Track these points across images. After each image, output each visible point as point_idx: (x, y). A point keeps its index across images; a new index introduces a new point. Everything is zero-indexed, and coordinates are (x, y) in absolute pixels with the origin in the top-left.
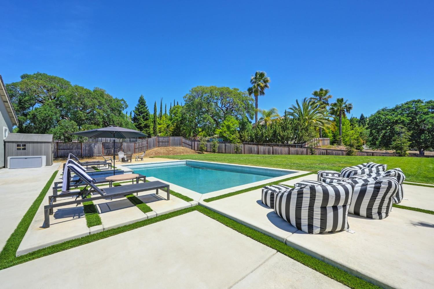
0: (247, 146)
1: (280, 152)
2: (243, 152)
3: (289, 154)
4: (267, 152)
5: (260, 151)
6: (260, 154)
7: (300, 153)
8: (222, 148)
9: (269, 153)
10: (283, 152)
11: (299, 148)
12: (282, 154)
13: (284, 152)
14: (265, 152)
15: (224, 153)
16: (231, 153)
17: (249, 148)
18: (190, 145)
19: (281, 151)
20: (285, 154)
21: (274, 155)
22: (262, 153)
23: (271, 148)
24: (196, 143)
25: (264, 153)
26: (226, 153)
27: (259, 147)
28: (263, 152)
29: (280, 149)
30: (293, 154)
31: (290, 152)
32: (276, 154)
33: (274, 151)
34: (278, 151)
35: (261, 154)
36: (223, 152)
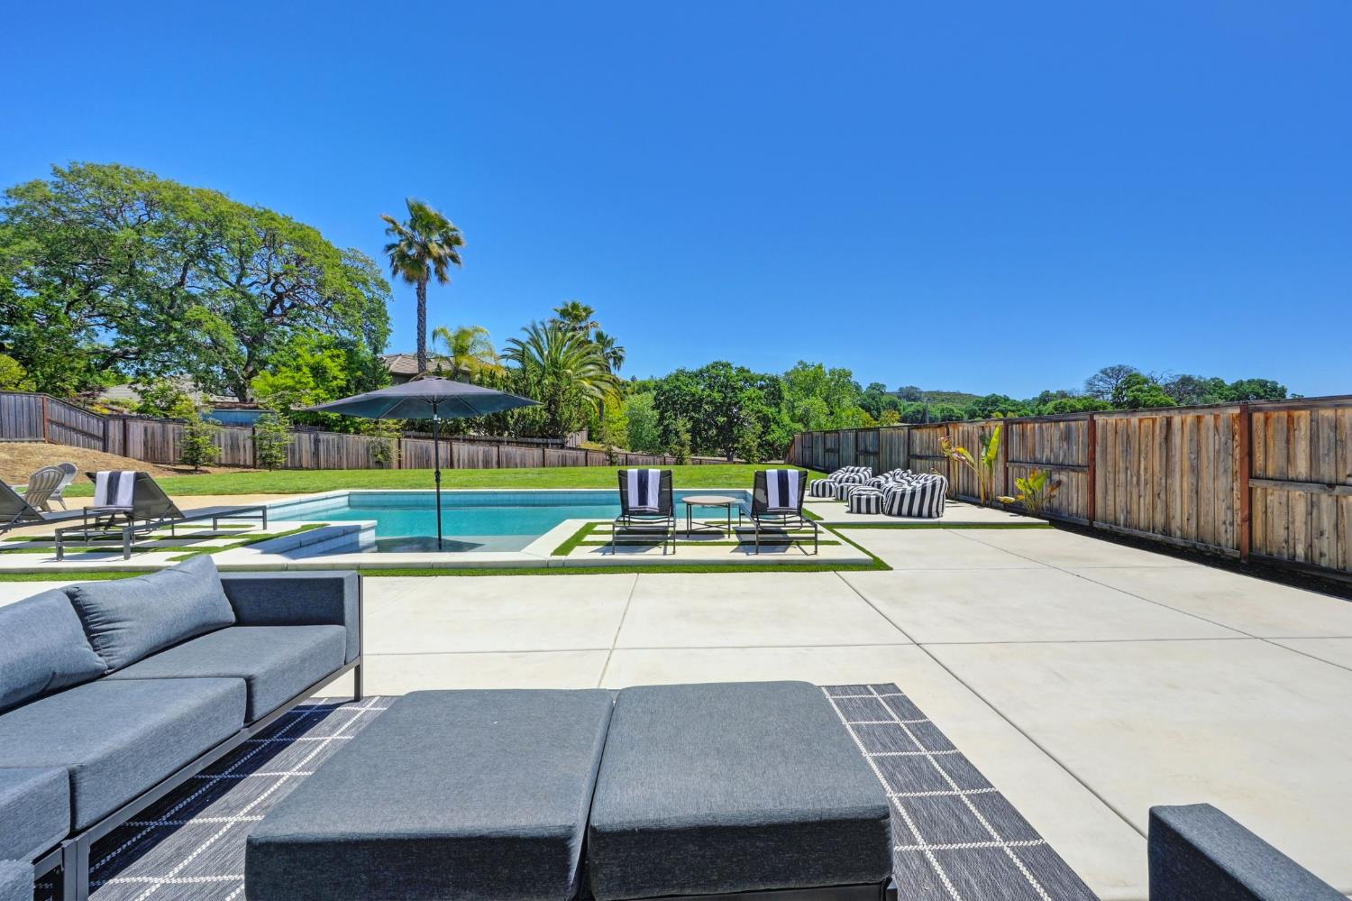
0: (409, 443)
1: (518, 461)
2: (395, 462)
3: (544, 466)
4: (480, 463)
5: (459, 460)
6: (459, 467)
7: (569, 461)
8: (300, 451)
9: (487, 465)
10: (529, 460)
11: (557, 448)
12: (524, 465)
13: (532, 462)
14: (473, 461)
15: (307, 469)
16: (345, 466)
17: (419, 450)
18: (98, 438)
19: (523, 456)
20: (534, 467)
21: (501, 470)
22: (466, 466)
23: (495, 450)
24: (170, 426)
25: (472, 464)
26: (319, 468)
27: (456, 446)
28: (469, 461)
29: (518, 452)
30: (554, 466)
31: (547, 462)
32: (508, 467)
33: (503, 459)
34: (515, 459)
35: (461, 466)
36: (304, 465)
